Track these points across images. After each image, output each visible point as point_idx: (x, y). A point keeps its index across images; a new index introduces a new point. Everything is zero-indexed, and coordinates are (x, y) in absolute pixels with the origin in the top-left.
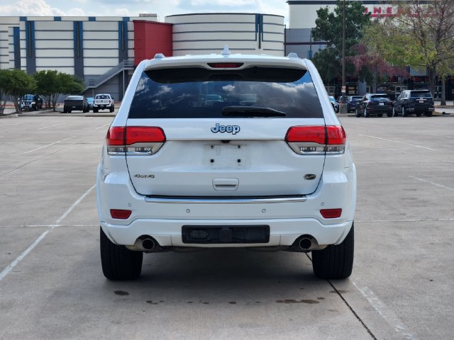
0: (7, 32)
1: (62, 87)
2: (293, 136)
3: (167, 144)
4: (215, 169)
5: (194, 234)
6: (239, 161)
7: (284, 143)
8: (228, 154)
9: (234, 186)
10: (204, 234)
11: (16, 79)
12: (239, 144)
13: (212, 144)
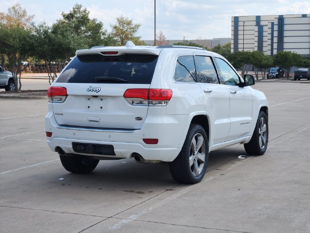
0: (267, 25)
1: (293, 63)
2: (128, 94)
3: (68, 97)
4: (89, 111)
5: (78, 147)
6: (101, 108)
7: (123, 98)
8: (96, 103)
9: (98, 121)
10: (83, 148)
11: (254, 57)
12: (102, 98)
13: (89, 98)
